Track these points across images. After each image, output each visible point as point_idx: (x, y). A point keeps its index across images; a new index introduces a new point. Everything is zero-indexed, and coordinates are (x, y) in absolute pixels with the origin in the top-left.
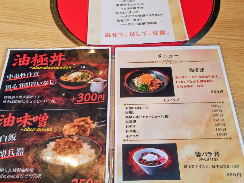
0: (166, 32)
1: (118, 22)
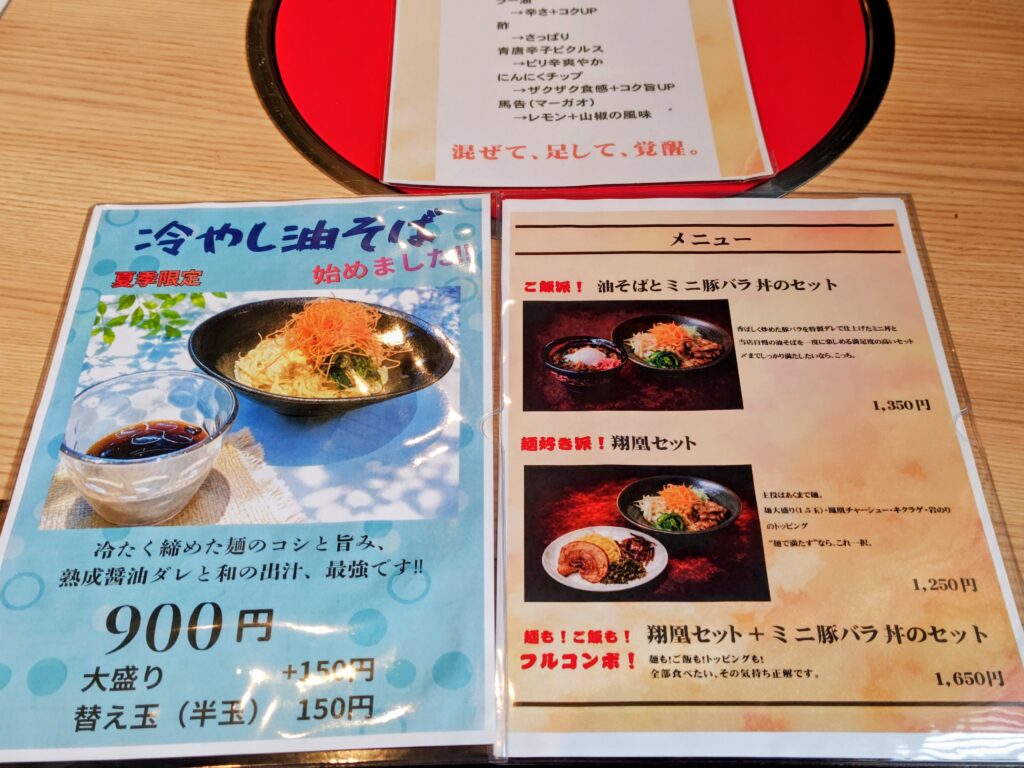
1: (505, 109)
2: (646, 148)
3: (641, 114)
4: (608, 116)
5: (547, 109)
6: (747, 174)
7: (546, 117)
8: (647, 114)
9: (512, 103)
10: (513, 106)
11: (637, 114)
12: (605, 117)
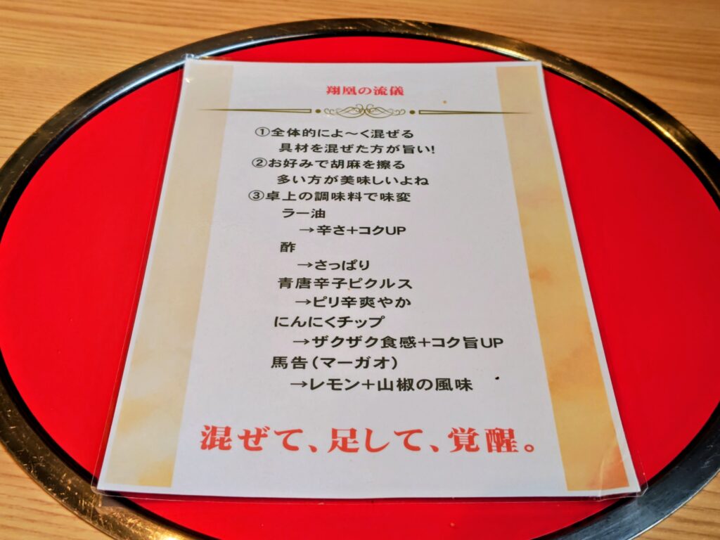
0: (520, 441)
1: (280, 369)
2: (464, 440)
3: (458, 384)
4: (414, 386)
5: (336, 371)
6: (604, 487)
7: (333, 383)
8: (466, 385)
9: (289, 361)
10: (290, 365)
11: (453, 385)
12: (411, 388)
